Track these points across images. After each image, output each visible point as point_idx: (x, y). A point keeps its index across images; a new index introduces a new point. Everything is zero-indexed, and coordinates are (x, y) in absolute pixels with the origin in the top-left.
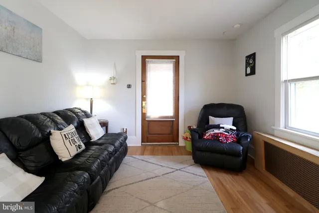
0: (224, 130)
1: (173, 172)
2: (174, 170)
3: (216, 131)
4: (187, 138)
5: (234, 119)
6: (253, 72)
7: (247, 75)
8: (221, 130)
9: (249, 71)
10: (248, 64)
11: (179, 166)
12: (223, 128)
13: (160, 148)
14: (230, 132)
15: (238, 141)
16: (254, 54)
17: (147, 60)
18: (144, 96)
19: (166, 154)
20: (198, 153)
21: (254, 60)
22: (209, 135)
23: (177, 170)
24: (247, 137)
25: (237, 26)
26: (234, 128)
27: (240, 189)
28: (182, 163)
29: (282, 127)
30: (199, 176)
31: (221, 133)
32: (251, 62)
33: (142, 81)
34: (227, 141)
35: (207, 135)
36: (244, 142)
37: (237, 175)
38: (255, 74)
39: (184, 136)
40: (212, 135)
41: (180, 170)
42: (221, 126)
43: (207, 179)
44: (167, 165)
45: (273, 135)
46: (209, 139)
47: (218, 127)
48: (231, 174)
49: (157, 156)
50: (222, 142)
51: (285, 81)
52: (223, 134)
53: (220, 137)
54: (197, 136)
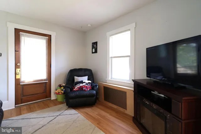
0: (85, 84)
1: (55, 118)
2: (55, 117)
3: (81, 85)
4: (59, 93)
5: (88, 77)
6: (96, 52)
7: (93, 53)
8: (84, 84)
9: (94, 51)
10: (93, 47)
11: (58, 113)
12: (85, 82)
13: (35, 105)
14: (88, 84)
15: (93, 88)
16: (97, 42)
17: (20, 33)
18: (18, 64)
19: (44, 108)
20: (71, 101)
21: (97, 45)
22: (77, 88)
23: (58, 116)
24: (96, 86)
25: (89, 25)
26: (90, 82)
27: (97, 113)
28: (59, 110)
29: (110, 79)
30: (73, 115)
31: (84, 86)
32: (95, 46)
33: (15, 51)
34: (87, 89)
35: (76, 88)
36: (95, 88)
37: (93, 107)
38: (97, 53)
39: (57, 91)
40: (79, 88)
41: (59, 115)
42: (84, 81)
43: (79, 114)
44: (48, 115)
45: (106, 83)
46: (77, 90)
47: (82, 82)
48: (90, 107)
49: (36, 112)
50: (85, 90)
51: (111, 57)
52: (85, 86)
53: (83, 88)
54: (69, 90)
